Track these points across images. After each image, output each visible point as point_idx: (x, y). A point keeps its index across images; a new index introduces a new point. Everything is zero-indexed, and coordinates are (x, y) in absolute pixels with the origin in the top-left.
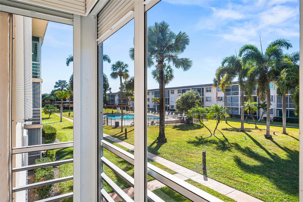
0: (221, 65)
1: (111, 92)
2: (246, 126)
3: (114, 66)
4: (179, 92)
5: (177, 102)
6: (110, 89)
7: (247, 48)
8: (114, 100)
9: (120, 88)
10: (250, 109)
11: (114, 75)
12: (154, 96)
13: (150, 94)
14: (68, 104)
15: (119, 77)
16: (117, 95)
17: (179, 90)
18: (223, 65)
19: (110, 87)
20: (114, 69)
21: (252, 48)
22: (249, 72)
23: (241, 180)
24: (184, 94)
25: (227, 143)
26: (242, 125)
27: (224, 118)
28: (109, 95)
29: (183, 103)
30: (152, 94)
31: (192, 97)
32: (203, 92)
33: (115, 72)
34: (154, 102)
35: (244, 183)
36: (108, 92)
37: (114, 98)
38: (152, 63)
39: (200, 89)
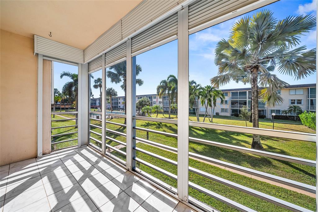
0: (159, 84)
1: (93, 98)
2: (171, 116)
3: (96, 80)
4: (138, 99)
5: (137, 104)
6: (93, 95)
7: (171, 76)
8: (96, 103)
9: (100, 95)
10: (174, 107)
11: (96, 87)
12: (123, 100)
13: (121, 99)
14: (59, 106)
15: (99, 88)
16: (98, 100)
17: (138, 97)
18: (161, 84)
19: (92, 94)
20: (96, 82)
21: (173, 76)
22: (172, 88)
23: (164, 140)
24: (140, 100)
25: (161, 125)
26: (169, 116)
27: (161, 113)
28: (92, 99)
29: (140, 104)
30: (122, 99)
31: (145, 102)
32: (152, 98)
33: (96, 84)
34: (123, 104)
35: (165, 141)
36: (91, 98)
37: (96, 101)
38: (121, 80)
39: (150, 97)
